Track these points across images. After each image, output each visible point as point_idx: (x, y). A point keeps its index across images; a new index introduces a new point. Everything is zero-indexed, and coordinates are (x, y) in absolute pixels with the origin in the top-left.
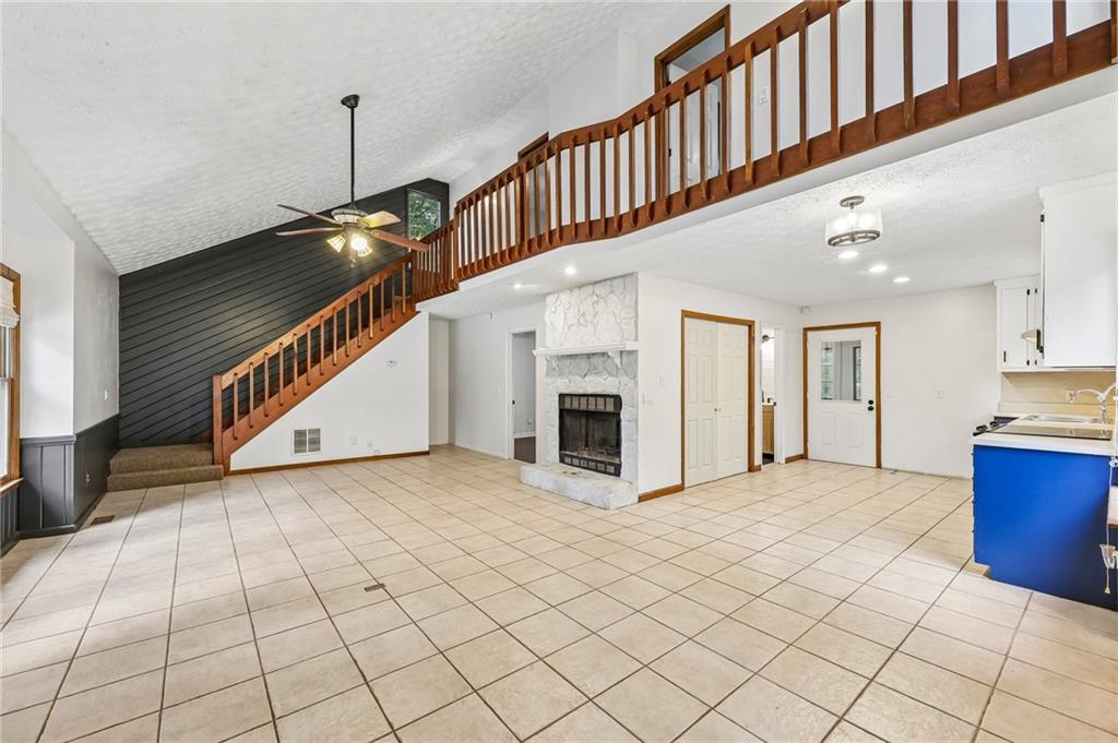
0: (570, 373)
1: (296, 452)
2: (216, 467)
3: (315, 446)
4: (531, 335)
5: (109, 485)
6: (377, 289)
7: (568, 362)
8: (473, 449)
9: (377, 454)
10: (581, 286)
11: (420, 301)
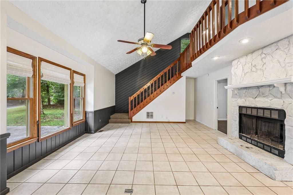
0: (245, 96)
1: (147, 118)
2: (129, 120)
3: (152, 117)
4: (225, 81)
5: (109, 122)
6: (169, 70)
7: (244, 91)
8: (202, 123)
9: (169, 121)
10: (253, 52)
11: (182, 72)
